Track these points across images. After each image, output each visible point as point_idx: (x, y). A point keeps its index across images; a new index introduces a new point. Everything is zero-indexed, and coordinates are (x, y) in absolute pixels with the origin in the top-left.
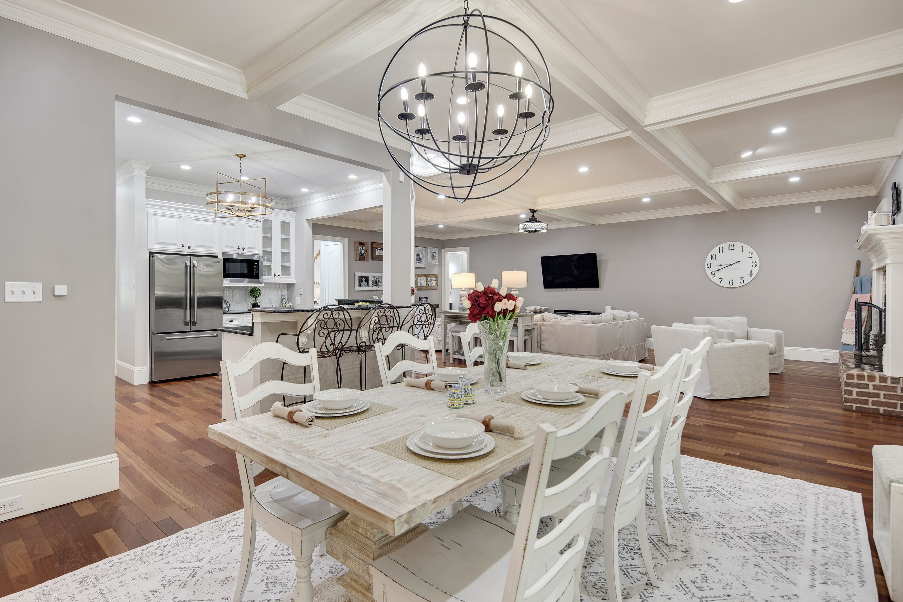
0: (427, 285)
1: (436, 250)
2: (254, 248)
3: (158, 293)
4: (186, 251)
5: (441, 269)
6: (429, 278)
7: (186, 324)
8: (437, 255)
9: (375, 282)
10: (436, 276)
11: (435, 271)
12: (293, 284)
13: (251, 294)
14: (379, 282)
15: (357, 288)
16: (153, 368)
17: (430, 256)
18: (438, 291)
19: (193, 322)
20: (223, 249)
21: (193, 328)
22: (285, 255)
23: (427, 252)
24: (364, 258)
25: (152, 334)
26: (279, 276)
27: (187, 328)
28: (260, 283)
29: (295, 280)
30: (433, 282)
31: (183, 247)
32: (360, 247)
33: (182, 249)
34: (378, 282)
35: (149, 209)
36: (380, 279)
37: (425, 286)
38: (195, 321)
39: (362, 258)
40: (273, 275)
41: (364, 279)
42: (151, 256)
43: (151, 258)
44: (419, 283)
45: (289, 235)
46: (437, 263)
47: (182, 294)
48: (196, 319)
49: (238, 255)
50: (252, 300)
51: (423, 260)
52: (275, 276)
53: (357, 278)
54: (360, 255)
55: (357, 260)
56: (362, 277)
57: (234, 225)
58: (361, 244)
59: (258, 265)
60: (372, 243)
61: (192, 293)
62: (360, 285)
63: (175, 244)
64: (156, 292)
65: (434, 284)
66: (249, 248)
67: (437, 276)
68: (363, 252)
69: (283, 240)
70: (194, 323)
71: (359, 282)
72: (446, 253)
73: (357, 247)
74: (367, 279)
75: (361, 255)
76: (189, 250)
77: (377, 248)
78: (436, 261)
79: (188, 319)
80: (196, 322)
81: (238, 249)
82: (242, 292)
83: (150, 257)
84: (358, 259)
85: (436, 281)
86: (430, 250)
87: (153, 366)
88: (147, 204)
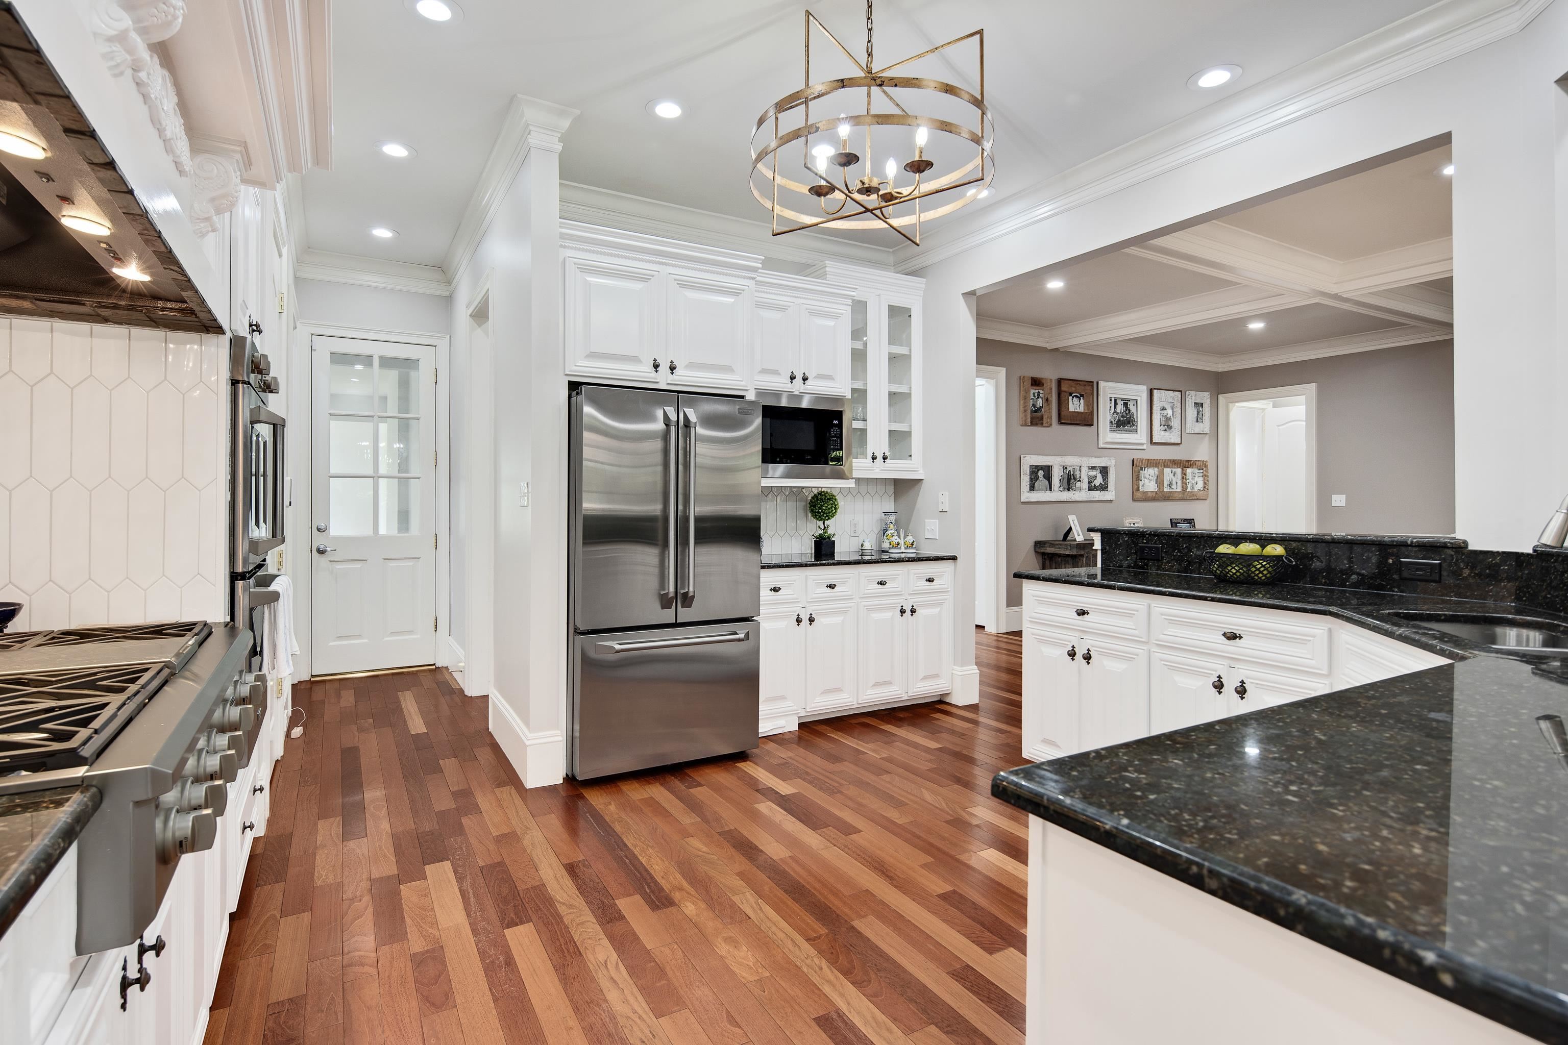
0: (1184, 488)
1: (1205, 397)
2: (829, 378)
3: (591, 505)
4: (663, 380)
5: (1215, 446)
6: (1189, 471)
7: (666, 602)
8: (1207, 409)
9: (1066, 480)
10: (1202, 466)
11: (1202, 452)
12: (917, 482)
13: (812, 511)
14: (1075, 479)
15: (1027, 496)
16: (577, 734)
17: (1191, 412)
18: (1207, 502)
19: (685, 595)
20: (756, 378)
21: (685, 615)
22: (899, 401)
23: (1183, 402)
24: (1042, 418)
25: (575, 631)
26: (885, 458)
27: (668, 616)
28: (840, 476)
29: (921, 472)
30: (1196, 481)
31: (656, 366)
32: (1032, 391)
33: (653, 374)
34: (1072, 481)
35: (569, 253)
36: (1077, 473)
37: (1179, 489)
38: (691, 594)
39: (1036, 419)
40: (870, 456)
41: (1041, 473)
42: (574, 393)
43: (573, 399)
44: (1166, 483)
45: (909, 345)
46: (1207, 430)
47: (655, 509)
48: (691, 589)
49: (792, 396)
50: (814, 528)
51: (1176, 423)
52: (874, 458)
53: (1026, 469)
54: (1032, 411)
55: (1026, 425)
56: (1036, 467)
57: (783, 309)
58: (1036, 382)
59: (840, 426)
60: (1060, 381)
61: (680, 507)
62: (1032, 488)
63: (635, 359)
64: (585, 505)
65: (1200, 485)
66: (820, 377)
67: (1206, 466)
68: (1040, 403)
69: (893, 358)
70: (687, 600)
71: (1031, 480)
72: (1231, 405)
73: (1027, 392)
74: (1047, 470)
75: (1036, 411)
76: (671, 378)
77: (1071, 394)
78: (1205, 426)
79: (672, 589)
80: (693, 597)
81: (793, 378)
82: (789, 503)
83: (570, 397)
84: (1029, 420)
85: (1205, 476)
86: (1193, 397)
87: (577, 727)
88: (563, 236)
